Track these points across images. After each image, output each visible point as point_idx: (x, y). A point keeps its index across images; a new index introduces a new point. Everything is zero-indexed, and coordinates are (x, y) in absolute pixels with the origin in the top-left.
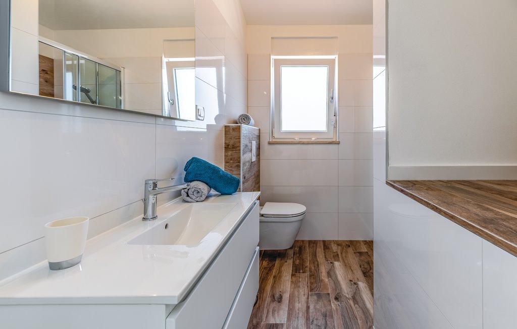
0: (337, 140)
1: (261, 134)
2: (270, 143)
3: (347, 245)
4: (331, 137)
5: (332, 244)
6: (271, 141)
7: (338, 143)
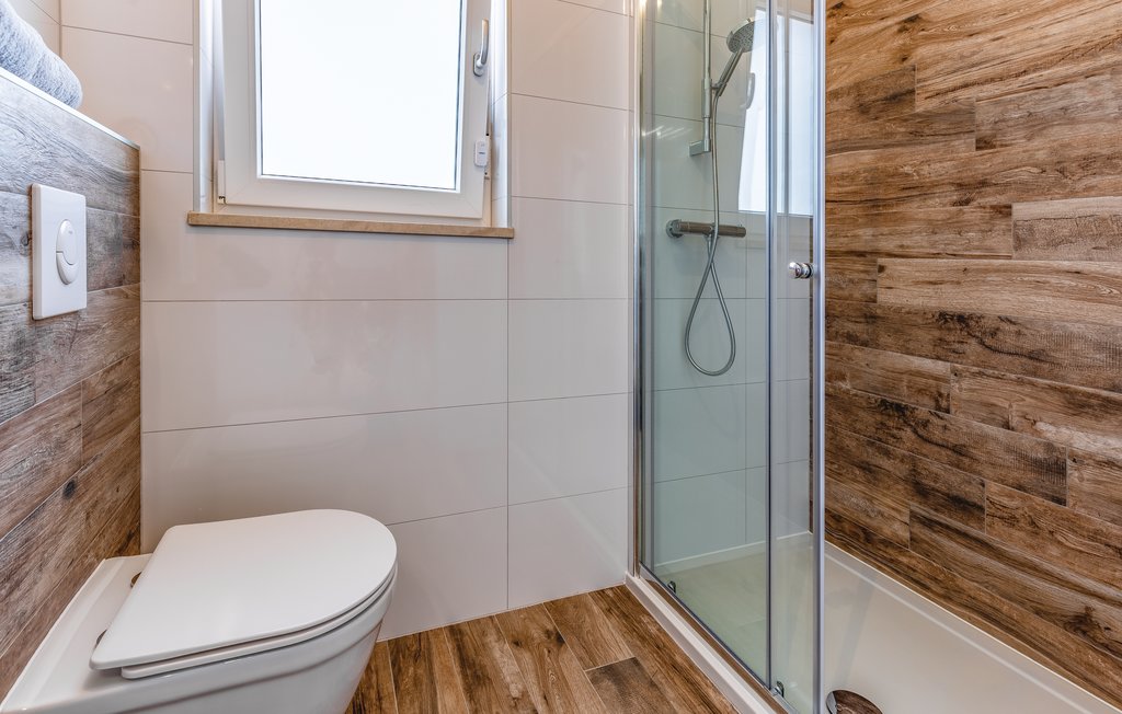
0: (504, 225)
1: (143, 175)
2: (196, 223)
3: (548, 633)
4: (472, 209)
5: (491, 638)
6: (203, 210)
7: (507, 237)
